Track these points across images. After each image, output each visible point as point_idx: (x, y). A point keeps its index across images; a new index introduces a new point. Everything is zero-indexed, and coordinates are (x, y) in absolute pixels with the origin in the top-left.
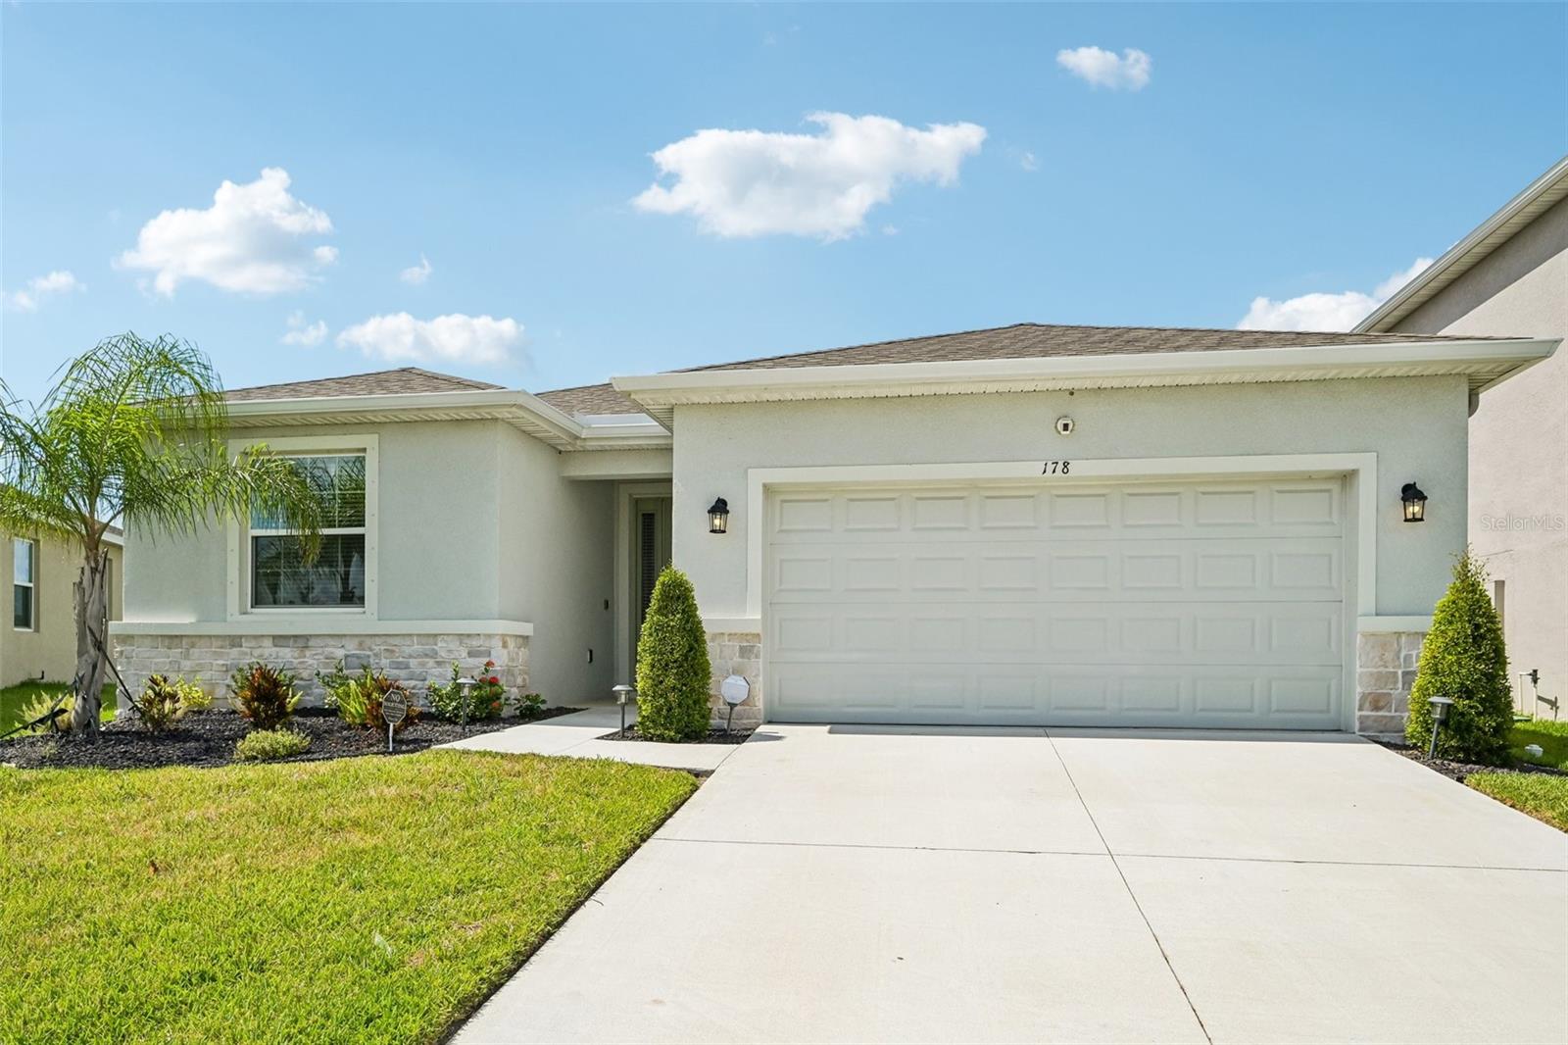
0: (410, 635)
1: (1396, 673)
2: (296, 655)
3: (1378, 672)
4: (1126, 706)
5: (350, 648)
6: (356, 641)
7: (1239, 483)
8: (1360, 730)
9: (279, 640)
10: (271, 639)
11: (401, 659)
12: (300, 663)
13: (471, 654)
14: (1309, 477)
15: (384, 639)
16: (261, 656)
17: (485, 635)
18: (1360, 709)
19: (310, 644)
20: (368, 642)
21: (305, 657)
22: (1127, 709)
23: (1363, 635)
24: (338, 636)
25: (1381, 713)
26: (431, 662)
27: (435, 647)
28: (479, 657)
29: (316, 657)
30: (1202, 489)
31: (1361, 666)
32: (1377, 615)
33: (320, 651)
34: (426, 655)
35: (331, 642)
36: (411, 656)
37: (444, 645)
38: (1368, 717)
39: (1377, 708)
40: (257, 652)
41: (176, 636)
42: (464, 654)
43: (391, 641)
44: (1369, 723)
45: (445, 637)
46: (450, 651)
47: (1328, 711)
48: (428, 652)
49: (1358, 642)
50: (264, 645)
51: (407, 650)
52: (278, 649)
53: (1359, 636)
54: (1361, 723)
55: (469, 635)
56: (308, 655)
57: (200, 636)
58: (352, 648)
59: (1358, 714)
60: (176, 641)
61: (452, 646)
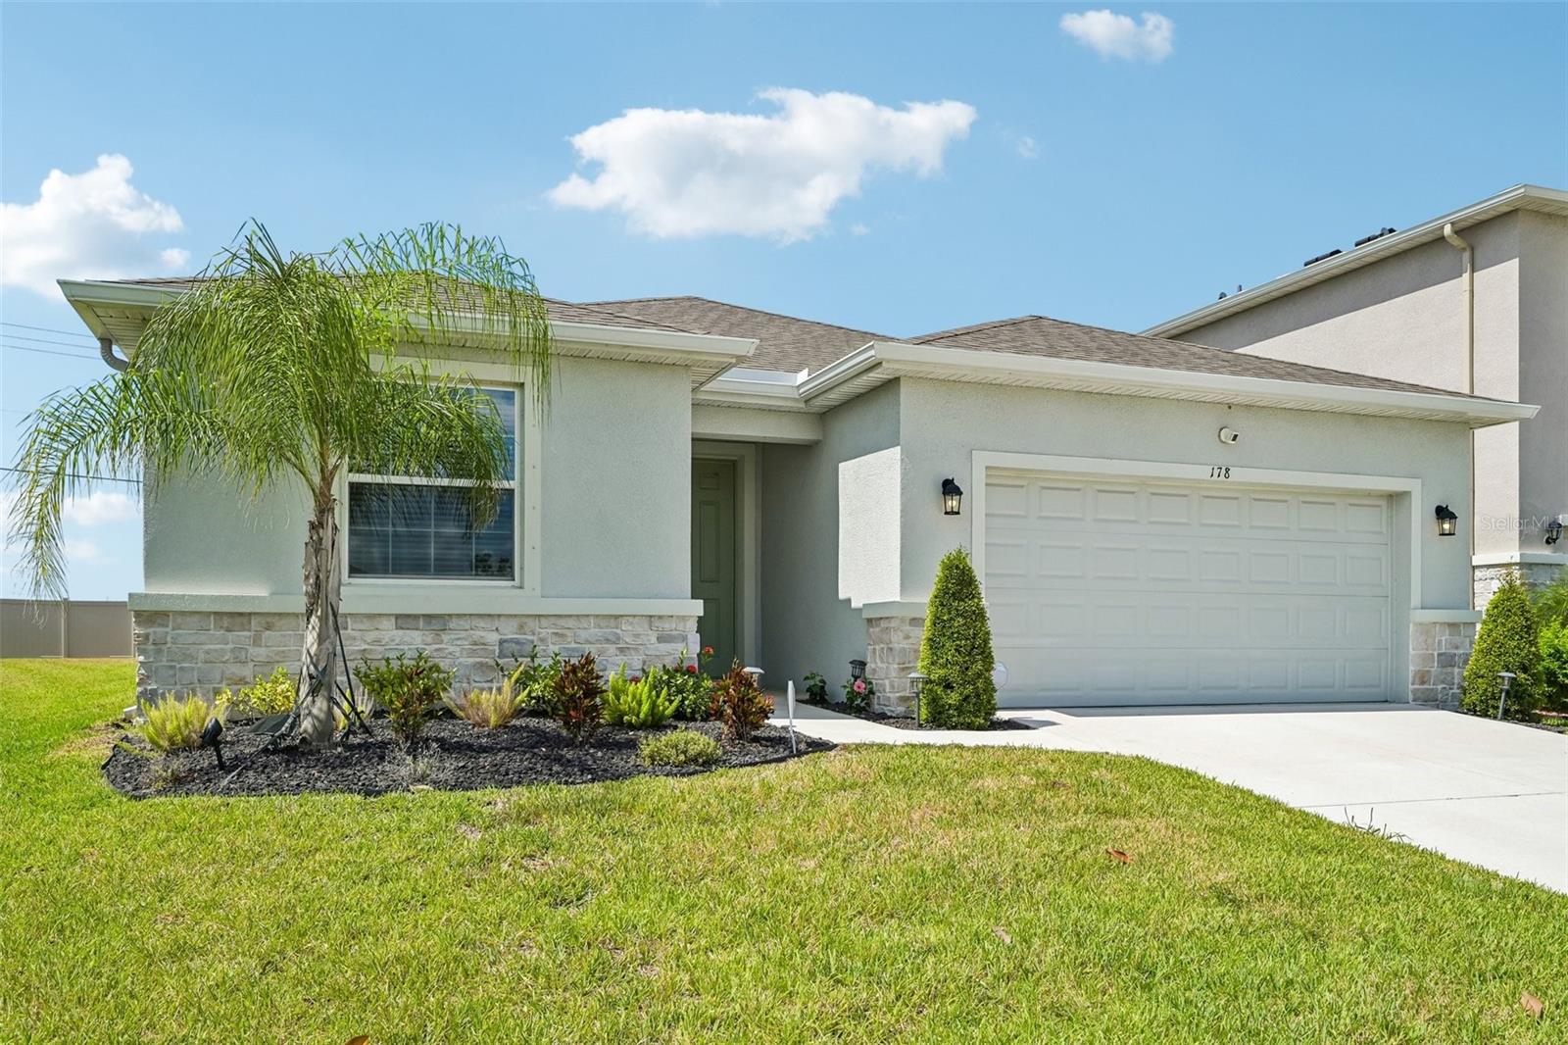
0: (588, 616)
1: (1433, 655)
2: (429, 640)
3: (1424, 654)
4: (1252, 685)
5: (505, 632)
6: (514, 624)
7: (1324, 494)
8: (1414, 700)
9: (404, 620)
10: (393, 619)
11: (573, 645)
12: (437, 650)
13: (660, 639)
14: (1369, 494)
15: (553, 620)
16: (377, 641)
17: (678, 617)
18: (1413, 684)
19: (451, 626)
20: (532, 624)
21: (442, 642)
22: (1253, 688)
23: (1416, 624)
24: (489, 615)
25: (1425, 686)
26: (612, 649)
27: (618, 631)
28: (669, 642)
29: (459, 642)
30: (1302, 498)
31: (1414, 649)
32: (1422, 608)
33: (464, 634)
34: (608, 641)
35: (481, 623)
36: (588, 642)
37: (630, 628)
38: (1418, 689)
39: (1423, 683)
40: (371, 636)
41: (241, 614)
42: (654, 639)
43: (562, 622)
44: (1419, 694)
45: (631, 619)
46: (637, 636)
47: (1379, 686)
48: (610, 637)
49: (1411, 629)
50: (380, 627)
51: (583, 635)
52: (401, 632)
53: (1411, 625)
54: (1414, 695)
55: (660, 617)
56: (445, 641)
57: (280, 614)
58: (509, 631)
59: (1411, 687)
60: (239, 620)
61: (639, 630)
